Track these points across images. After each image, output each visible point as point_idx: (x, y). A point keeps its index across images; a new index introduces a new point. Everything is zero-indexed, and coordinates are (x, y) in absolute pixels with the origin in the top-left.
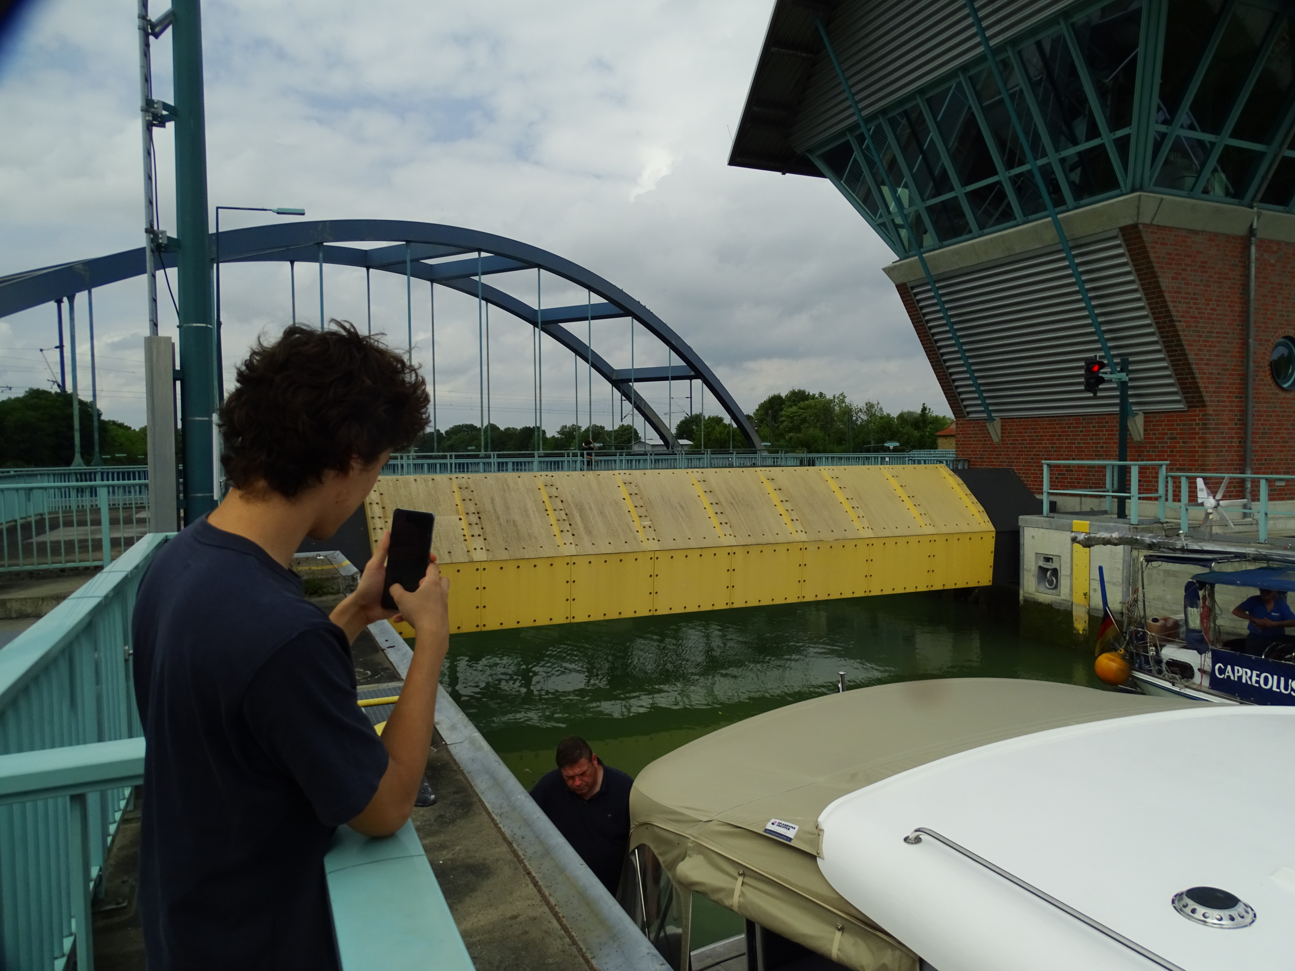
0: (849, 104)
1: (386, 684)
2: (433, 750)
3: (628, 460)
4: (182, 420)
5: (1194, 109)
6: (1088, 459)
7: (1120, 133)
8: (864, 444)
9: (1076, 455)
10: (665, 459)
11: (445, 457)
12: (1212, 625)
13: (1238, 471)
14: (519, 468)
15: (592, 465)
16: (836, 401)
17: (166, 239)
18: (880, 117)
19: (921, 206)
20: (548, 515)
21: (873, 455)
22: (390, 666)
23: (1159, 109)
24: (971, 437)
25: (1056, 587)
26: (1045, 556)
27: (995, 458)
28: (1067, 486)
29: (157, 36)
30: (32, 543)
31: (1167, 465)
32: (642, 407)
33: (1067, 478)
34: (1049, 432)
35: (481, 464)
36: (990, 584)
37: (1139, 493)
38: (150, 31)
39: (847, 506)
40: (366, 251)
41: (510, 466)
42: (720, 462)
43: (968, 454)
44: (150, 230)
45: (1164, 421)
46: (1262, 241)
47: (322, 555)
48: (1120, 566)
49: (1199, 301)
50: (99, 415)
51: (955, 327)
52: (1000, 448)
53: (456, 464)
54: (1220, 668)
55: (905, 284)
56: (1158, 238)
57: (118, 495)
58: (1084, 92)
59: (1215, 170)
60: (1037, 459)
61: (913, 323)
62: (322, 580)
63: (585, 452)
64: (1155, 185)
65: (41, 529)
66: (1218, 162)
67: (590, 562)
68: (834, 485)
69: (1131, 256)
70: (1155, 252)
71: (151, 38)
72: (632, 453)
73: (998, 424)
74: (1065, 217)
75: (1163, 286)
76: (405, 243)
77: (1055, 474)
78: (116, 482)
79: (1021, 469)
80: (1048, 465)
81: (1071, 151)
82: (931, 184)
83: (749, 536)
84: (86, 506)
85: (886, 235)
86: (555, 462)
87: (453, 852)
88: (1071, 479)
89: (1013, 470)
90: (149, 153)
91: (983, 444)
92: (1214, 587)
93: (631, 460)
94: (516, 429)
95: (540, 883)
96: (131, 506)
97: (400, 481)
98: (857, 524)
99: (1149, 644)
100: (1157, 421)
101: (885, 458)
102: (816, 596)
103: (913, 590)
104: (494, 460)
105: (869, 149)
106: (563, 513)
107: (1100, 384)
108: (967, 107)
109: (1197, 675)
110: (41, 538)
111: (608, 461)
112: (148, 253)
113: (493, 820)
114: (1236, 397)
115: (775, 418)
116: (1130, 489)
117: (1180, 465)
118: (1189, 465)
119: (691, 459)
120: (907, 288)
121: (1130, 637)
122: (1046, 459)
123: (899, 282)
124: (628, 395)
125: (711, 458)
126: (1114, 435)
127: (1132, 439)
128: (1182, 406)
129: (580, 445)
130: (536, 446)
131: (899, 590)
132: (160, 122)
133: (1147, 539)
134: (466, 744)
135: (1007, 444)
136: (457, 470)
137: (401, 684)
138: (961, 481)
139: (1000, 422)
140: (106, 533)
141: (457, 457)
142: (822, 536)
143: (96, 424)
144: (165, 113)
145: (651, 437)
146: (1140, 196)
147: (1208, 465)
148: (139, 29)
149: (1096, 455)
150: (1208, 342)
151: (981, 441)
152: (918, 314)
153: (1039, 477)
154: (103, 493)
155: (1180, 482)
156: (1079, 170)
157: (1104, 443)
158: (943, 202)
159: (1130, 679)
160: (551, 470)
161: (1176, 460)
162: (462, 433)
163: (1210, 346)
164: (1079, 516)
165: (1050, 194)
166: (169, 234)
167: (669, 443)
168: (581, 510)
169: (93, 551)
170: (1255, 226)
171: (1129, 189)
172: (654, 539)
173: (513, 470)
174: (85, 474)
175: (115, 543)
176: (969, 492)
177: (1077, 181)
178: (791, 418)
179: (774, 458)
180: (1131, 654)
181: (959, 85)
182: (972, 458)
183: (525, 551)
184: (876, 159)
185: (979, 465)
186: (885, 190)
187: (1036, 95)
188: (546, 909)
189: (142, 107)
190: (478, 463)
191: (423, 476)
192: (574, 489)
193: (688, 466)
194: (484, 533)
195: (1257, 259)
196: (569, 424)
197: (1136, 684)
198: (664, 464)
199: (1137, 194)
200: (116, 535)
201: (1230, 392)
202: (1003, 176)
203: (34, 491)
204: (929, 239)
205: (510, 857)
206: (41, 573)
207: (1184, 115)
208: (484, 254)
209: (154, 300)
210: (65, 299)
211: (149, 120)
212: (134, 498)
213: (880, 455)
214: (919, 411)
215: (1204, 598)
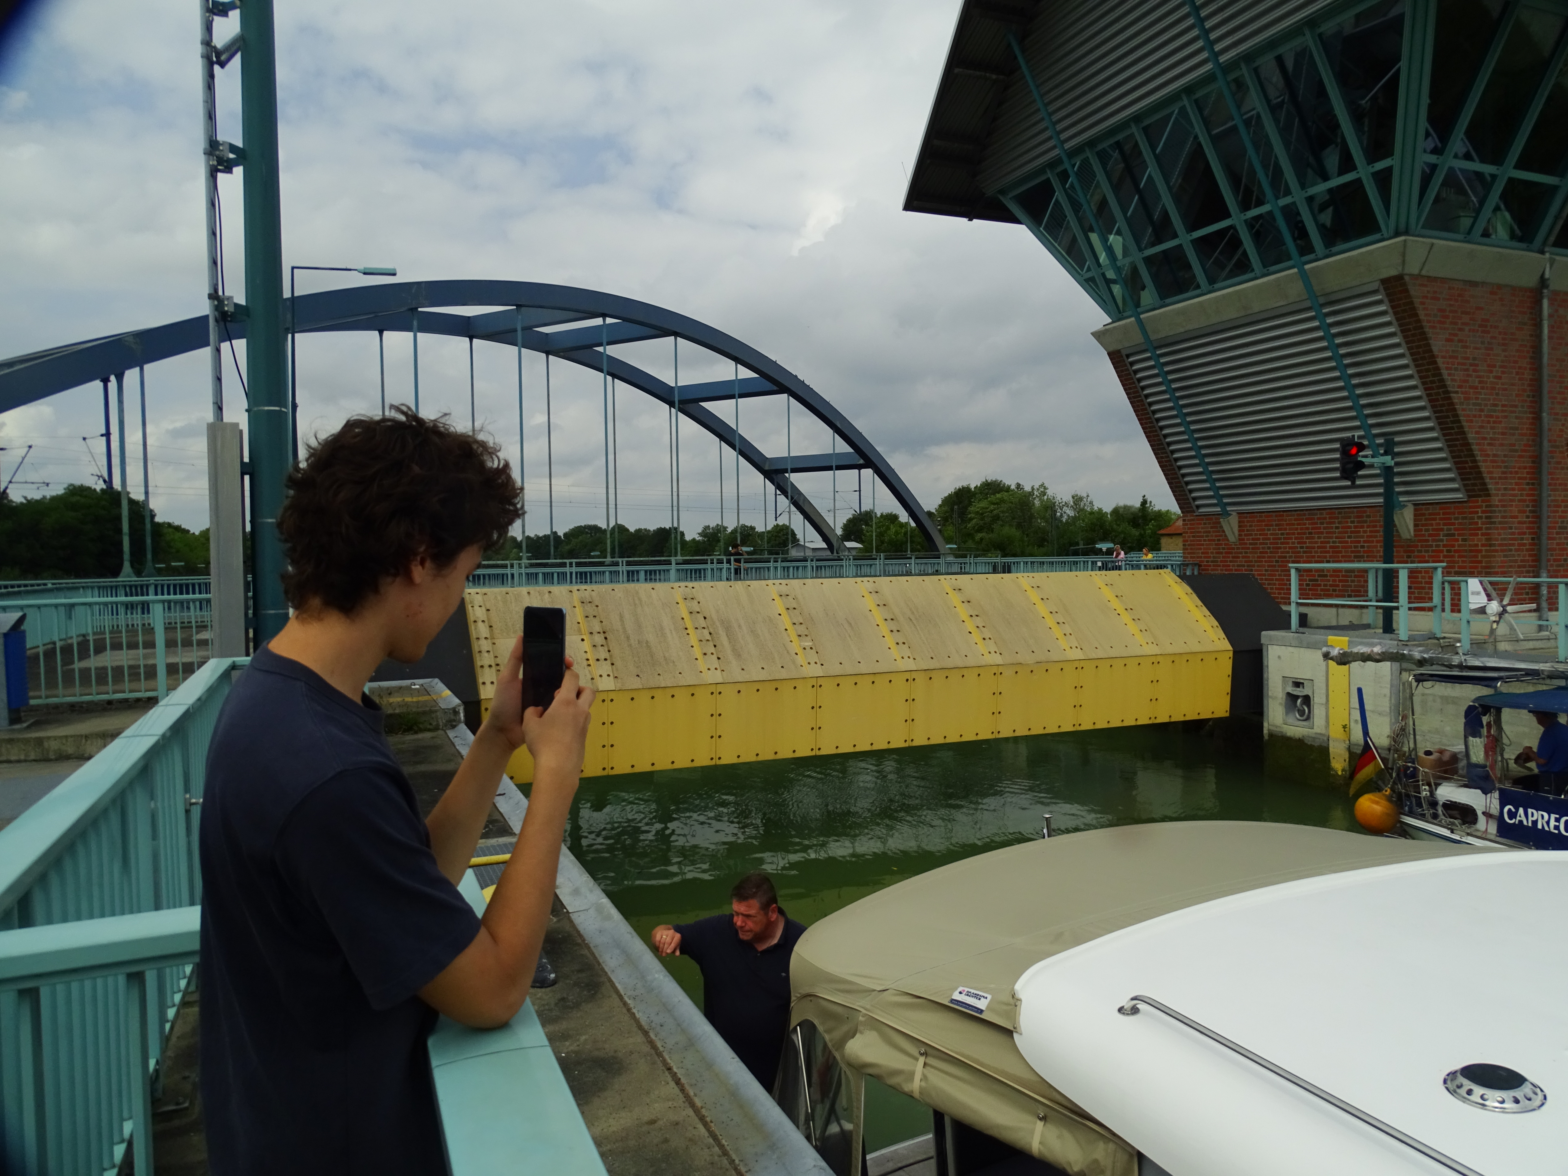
0: (1050, 134)
1: (496, 839)
2: (553, 920)
3: (784, 568)
4: (251, 522)
5: (1470, 134)
6: (1345, 562)
7: (1380, 166)
8: (1070, 546)
9: (1330, 557)
10: (829, 566)
11: (563, 565)
12: (1500, 758)
13: (1531, 574)
14: (653, 577)
15: (740, 574)
16: (1036, 493)
17: (233, 306)
18: (1087, 149)
19: (1137, 257)
20: (688, 634)
21: (1081, 559)
22: (499, 817)
23: (1428, 135)
24: (1202, 536)
25: (1308, 718)
26: (1294, 680)
27: (1231, 562)
28: (1320, 595)
29: (222, 65)
30: (74, 670)
31: (1443, 568)
32: (801, 503)
33: (1320, 585)
34: (1297, 529)
35: (607, 573)
36: (1228, 715)
37: (1409, 603)
38: (214, 59)
39: (1050, 621)
40: (469, 317)
41: (642, 575)
42: (896, 569)
43: (1198, 557)
44: (214, 296)
45: (1439, 514)
46: (1556, 293)
47: (417, 684)
48: (1387, 691)
49: (1479, 368)
50: (153, 516)
51: (1181, 403)
52: (1238, 548)
53: (576, 573)
54: (1509, 810)
55: (1119, 351)
56: (1428, 292)
57: (175, 612)
58: (1335, 115)
59: (1497, 209)
60: (1282, 562)
61: (1129, 398)
62: (418, 713)
63: (732, 558)
64: (1423, 227)
65: (84, 653)
66: (1501, 198)
67: (739, 692)
68: (1034, 596)
69: (1395, 313)
70: (1425, 309)
71: (216, 68)
72: (789, 559)
73: (1234, 520)
74: (1313, 268)
75: (1435, 349)
76: (515, 307)
77: (1306, 580)
78: (172, 597)
79: (1264, 575)
80: (1297, 569)
81: (1320, 188)
82: (1150, 230)
83: (932, 658)
84: (138, 625)
85: (1094, 290)
86: (696, 570)
87: (578, 1043)
88: (1325, 585)
89: (1253, 575)
90: (213, 204)
91: (1216, 545)
92: (1501, 712)
93: (788, 568)
94: (649, 530)
95: (683, 1080)
96: (189, 625)
97: (510, 594)
98: (1063, 643)
99: (1421, 783)
100: (1430, 514)
101: (1096, 562)
102: (1014, 731)
103: (1133, 723)
104: (623, 568)
105: (1074, 188)
106: (706, 632)
107: (1359, 470)
108: (1193, 136)
109: (1482, 819)
110: (84, 664)
111: (760, 568)
112: (211, 321)
113: (625, 1004)
114: (1528, 484)
115: (963, 514)
116: (1398, 598)
117: (1459, 567)
118: (1471, 567)
119: (860, 565)
120: (1122, 356)
121: (1398, 775)
122: (1294, 562)
123: (1111, 349)
124: (783, 488)
125: (884, 564)
126: (1378, 531)
127: (1399, 536)
128: (1461, 496)
129: (727, 549)
130: (673, 551)
131: (1116, 723)
132: (226, 167)
133: (1417, 655)
134: (592, 912)
135: (1246, 544)
136: (579, 580)
137: (513, 840)
138: (1189, 590)
139: (1237, 518)
140: (161, 658)
141: (578, 565)
142: (1020, 658)
143: (148, 526)
144: (232, 156)
145: (812, 539)
146: (1405, 241)
147: (1494, 567)
148: (202, 57)
149: (1355, 557)
150: (1492, 416)
151: (1214, 540)
152: (1136, 387)
153: (1286, 584)
154: (157, 611)
155: (1459, 589)
156: (1330, 210)
157: (1365, 542)
158: (1164, 252)
159: (1398, 825)
160: (691, 580)
161: (1454, 562)
162: (584, 536)
163: (1494, 422)
164: (1336, 631)
165: (1295, 240)
166: (236, 301)
167: (833, 546)
168: (728, 629)
169: (146, 679)
170: (1547, 275)
171: (1392, 232)
172: (816, 663)
173: (646, 580)
174: (136, 586)
175: (172, 669)
176: (1200, 603)
177: (1328, 223)
178: (981, 515)
179: (961, 564)
180: (1400, 795)
181: (1183, 110)
182: (1203, 562)
183: (661, 677)
184: (1082, 200)
185: (1212, 570)
186: (1094, 237)
187: (1277, 121)
188: (690, 1112)
189: (205, 149)
190: (604, 572)
191: (538, 588)
192: (719, 603)
193: (857, 574)
194: (611, 656)
195: (1550, 316)
196: (713, 524)
197: (1405, 831)
198: (828, 572)
199: (1402, 238)
200: (172, 660)
201: (1519, 478)
202: (1237, 219)
203: (76, 607)
204: (1148, 296)
205: (646, 1048)
206: (84, 705)
207: (1458, 143)
208: (609, 320)
209: (219, 379)
210: (113, 378)
211: (213, 165)
212: (194, 615)
213: (1090, 559)
214: (1138, 505)
215: (1489, 725)
